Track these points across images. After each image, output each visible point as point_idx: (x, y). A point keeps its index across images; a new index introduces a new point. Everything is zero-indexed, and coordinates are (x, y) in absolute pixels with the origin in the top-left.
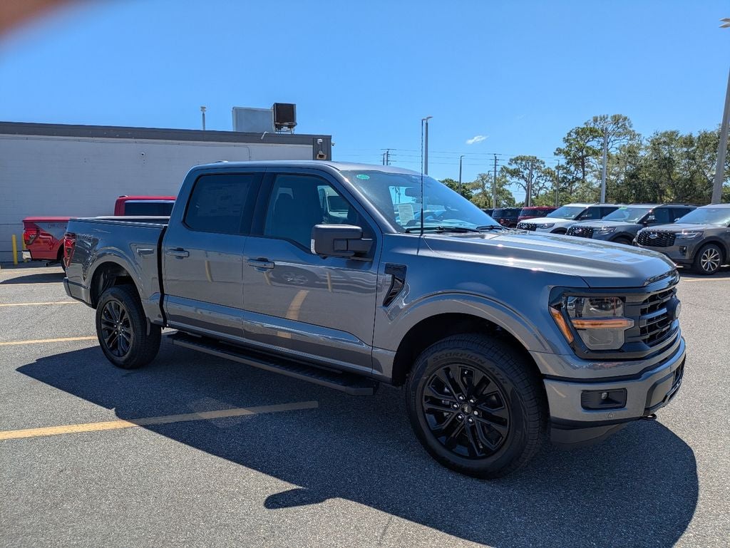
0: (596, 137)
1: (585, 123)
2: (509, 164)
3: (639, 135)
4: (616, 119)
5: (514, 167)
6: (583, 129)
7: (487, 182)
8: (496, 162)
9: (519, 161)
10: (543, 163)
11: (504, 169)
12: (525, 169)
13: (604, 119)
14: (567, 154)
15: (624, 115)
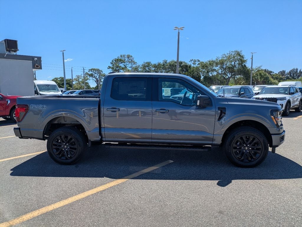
0: (122, 63)
1: (118, 57)
2: (89, 71)
3: (136, 63)
4: (128, 57)
5: (90, 73)
6: (117, 59)
7: (80, 78)
8: (84, 71)
9: (93, 71)
10: (102, 72)
11: (87, 73)
12: (95, 74)
13: (124, 56)
14: (113, 68)
15: (131, 55)
